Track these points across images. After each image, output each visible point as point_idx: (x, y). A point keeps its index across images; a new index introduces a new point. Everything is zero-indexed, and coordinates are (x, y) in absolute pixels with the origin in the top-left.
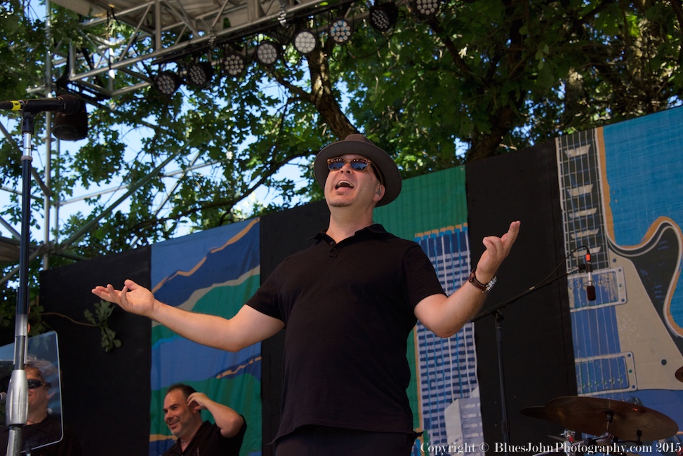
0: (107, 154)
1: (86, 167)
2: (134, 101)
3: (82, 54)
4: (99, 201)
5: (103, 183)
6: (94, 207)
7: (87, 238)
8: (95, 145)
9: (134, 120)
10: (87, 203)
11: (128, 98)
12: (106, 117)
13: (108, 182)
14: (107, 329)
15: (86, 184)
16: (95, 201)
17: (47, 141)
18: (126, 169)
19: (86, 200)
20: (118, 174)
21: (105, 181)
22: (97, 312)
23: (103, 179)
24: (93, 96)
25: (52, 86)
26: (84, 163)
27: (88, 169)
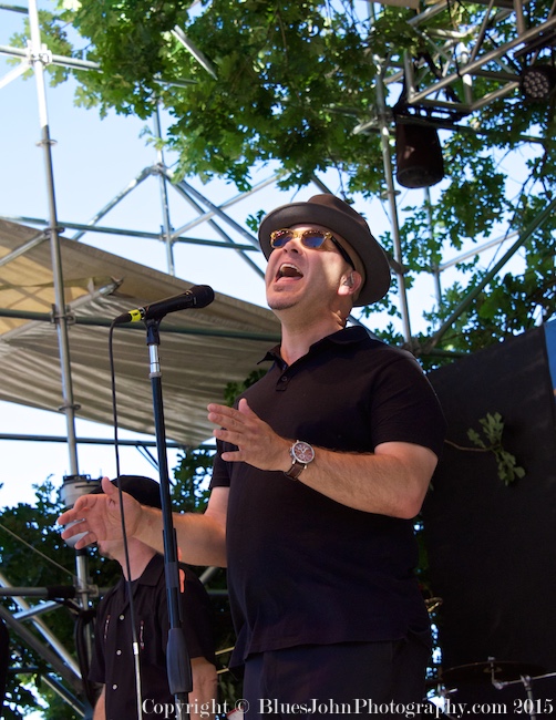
0: (481, 194)
1: (453, 219)
2: (506, 110)
3: (422, 60)
4: (477, 265)
5: (479, 236)
6: (472, 274)
7: (474, 318)
8: (460, 184)
9: (509, 137)
10: (461, 270)
11: (497, 107)
12: (470, 141)
13: (487, 234)
14: (502, 454)
15: (457, 243)
16: (471, 265)
17: (389, 196)
18: (509, 211)
19: (458, 266)
20: (499, 219)
21: (483, 233)
22: (485, 430)
23: (480, 231)
24: (445, 116)
25: (387, 117)
26: (450, 214)
27: (456, 222)
